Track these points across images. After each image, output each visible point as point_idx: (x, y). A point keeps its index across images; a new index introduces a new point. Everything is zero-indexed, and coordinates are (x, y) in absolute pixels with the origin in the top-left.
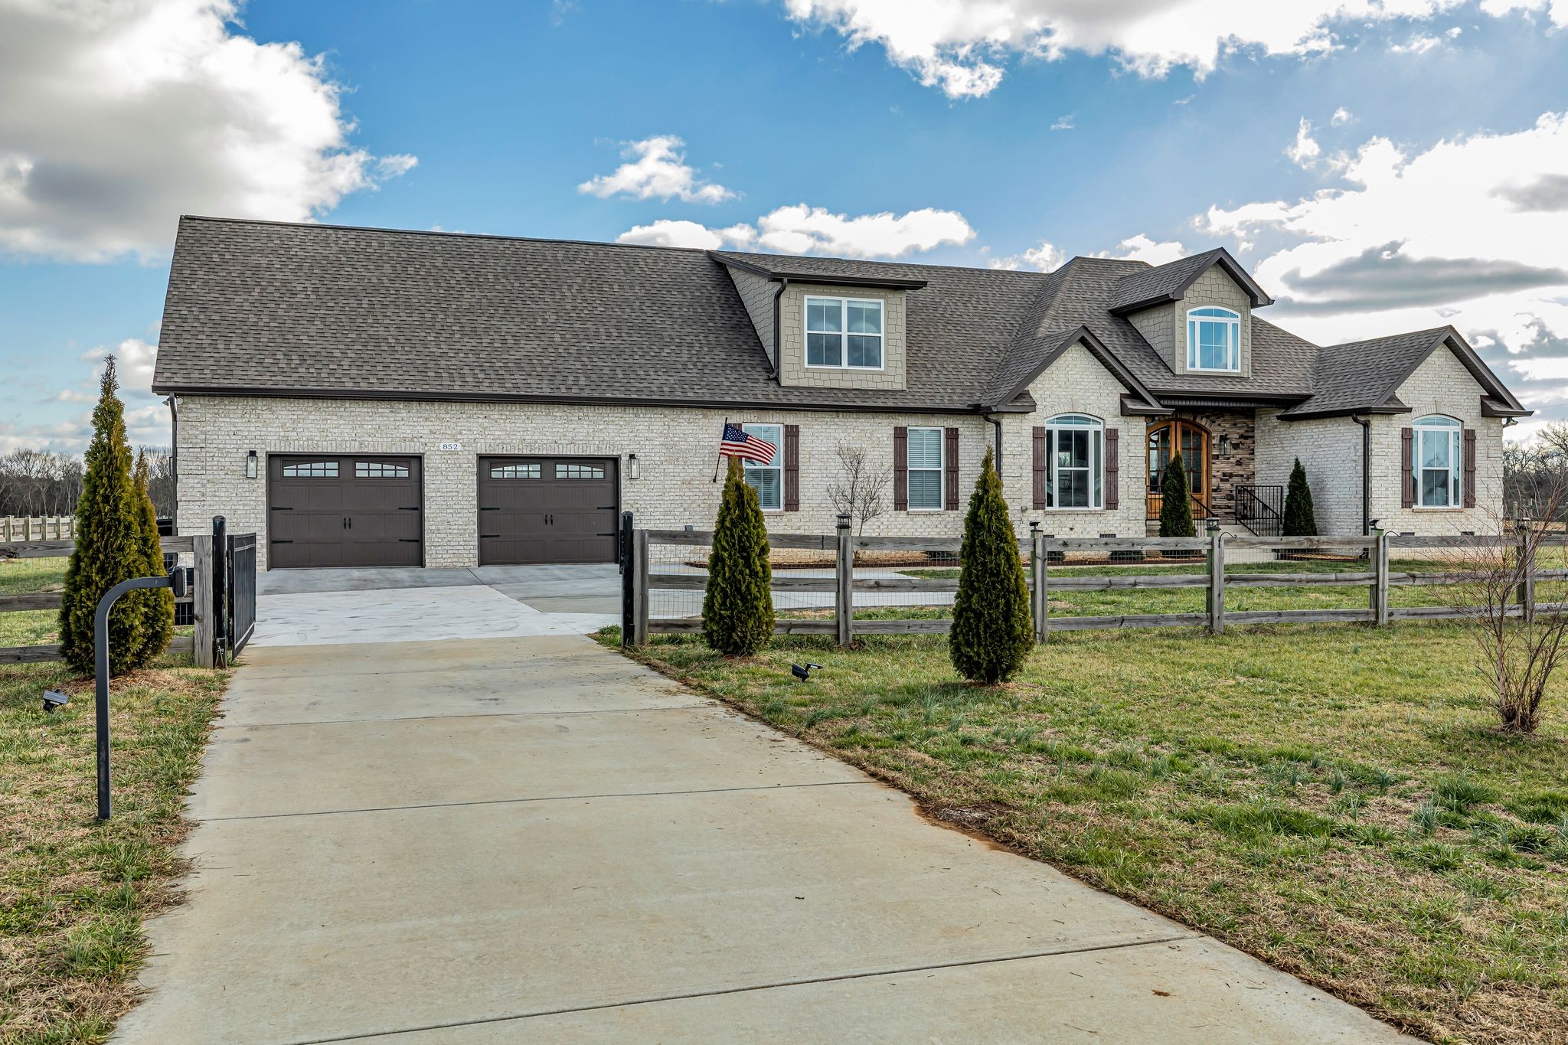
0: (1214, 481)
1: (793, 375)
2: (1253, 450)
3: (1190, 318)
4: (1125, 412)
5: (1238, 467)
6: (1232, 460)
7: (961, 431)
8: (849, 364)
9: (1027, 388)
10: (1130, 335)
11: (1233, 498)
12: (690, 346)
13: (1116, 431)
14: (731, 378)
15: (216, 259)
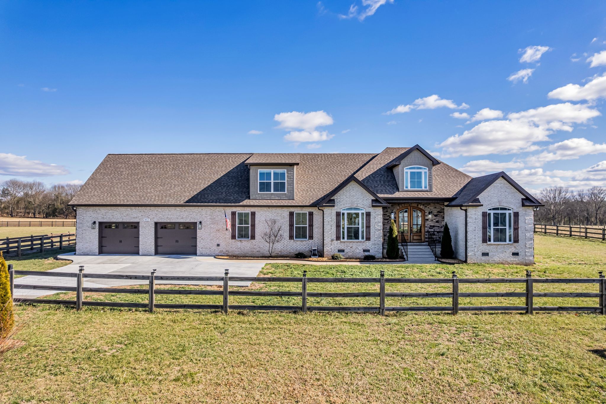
0: (426, 228)
1: (254, 196)
2: (444, 217)
3: (405, 171)
4: (373, 206)
5: (437, 223)
6: (434, 221)
7: (314, 213)
8: (274, 191)
9: (332, 198)
10: (390, 176)
11: (434, 235)
12: (228, 186)
13: (370, 212)
14: (235, 197)
15: (109, 166)
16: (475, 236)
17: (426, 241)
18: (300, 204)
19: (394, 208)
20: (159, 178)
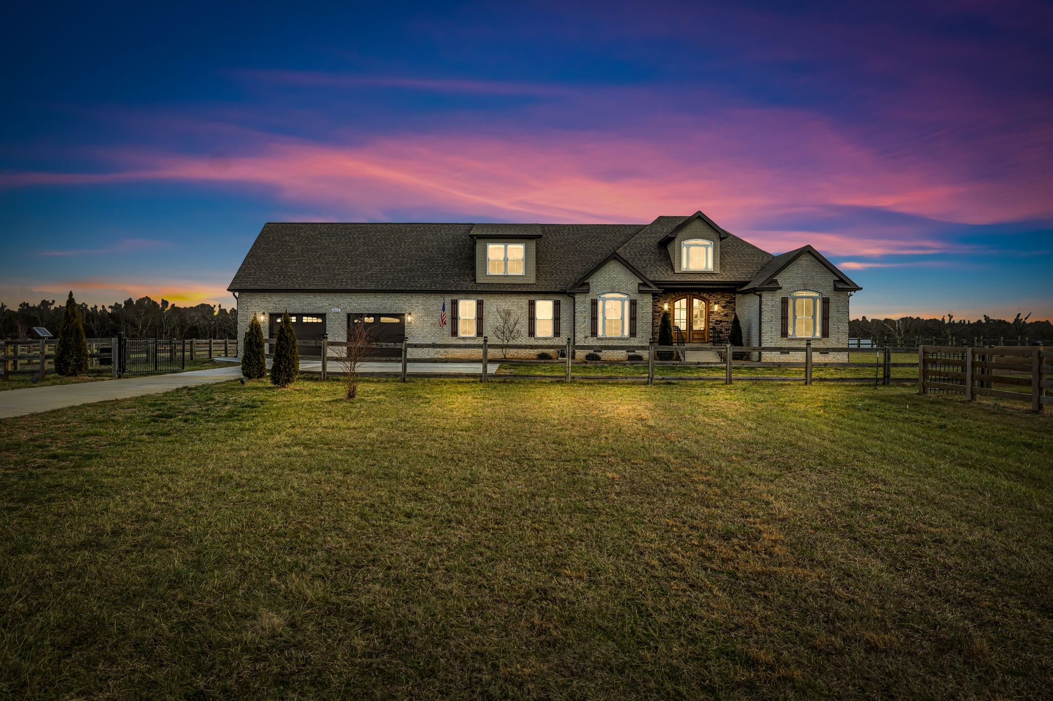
0: (711, 324)
1: (481, 278)
2: (734, 308)
3: (683, 246)
4: (640, 292)
5: (725, 317)
6: (721, 313)
9: (586, 281)
10: (663, 254)
11: (722, 332)
12: (445, 266)
13: (636, 300)
14: (455, 280)
15: (271, 239)
16: (772, 328)
17: (711, 341)
18: (543, 290)
19: (668, 296)
20: (348, 256)
